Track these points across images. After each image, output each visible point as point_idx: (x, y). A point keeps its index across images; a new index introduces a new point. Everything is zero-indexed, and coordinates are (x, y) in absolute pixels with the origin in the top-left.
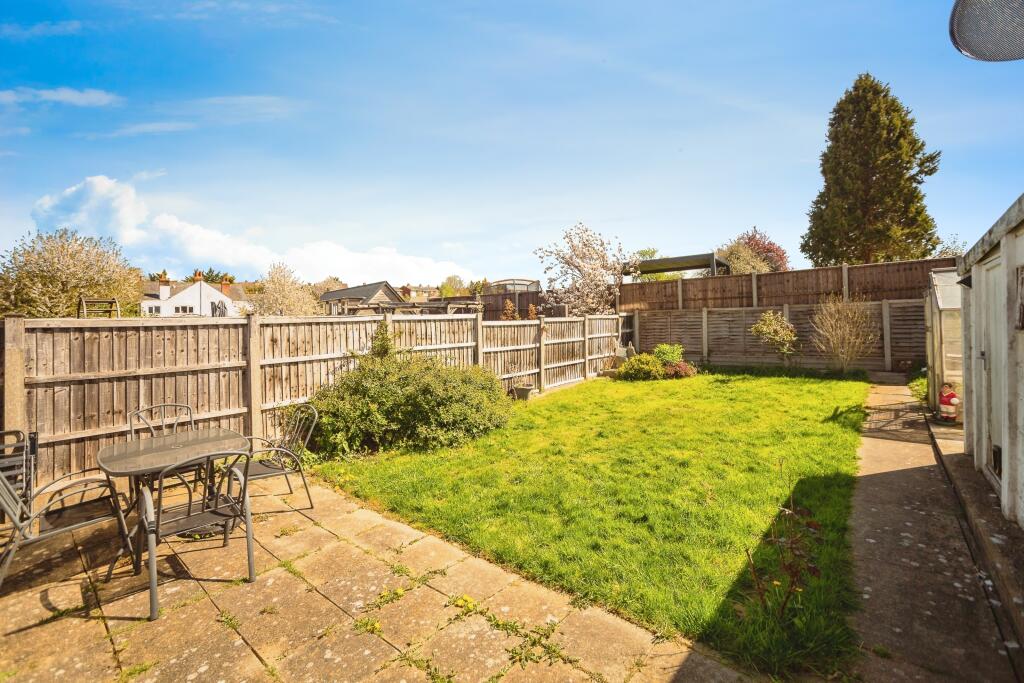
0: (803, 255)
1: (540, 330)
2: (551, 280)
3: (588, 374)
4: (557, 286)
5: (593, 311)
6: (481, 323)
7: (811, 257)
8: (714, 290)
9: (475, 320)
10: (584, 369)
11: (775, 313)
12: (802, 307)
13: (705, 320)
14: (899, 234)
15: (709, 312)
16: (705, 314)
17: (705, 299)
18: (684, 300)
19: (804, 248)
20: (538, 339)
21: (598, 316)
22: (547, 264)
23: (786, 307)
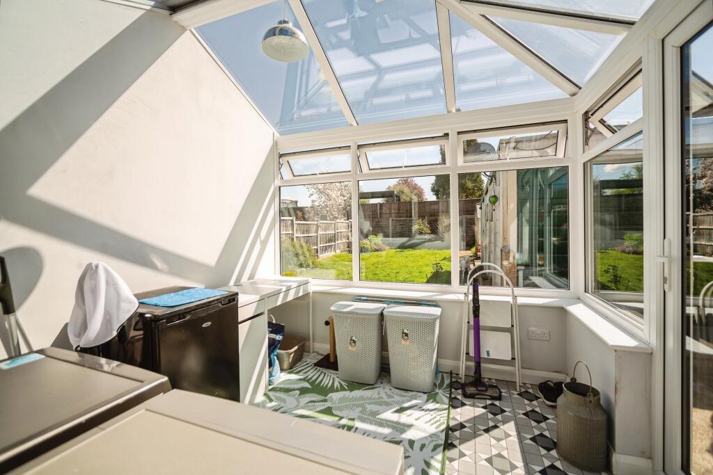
0: (432, 193)
1: (318, 227)
2: (313, 201)
3: (337, 251)
4: (316, 204)
5: (336, 218)
6: (295, 222)
7: (436, 194)
8: (395, 209)
9: (292, 221)
10: (335, 248)
11: (422, 220)
12: (433, 218)
13: (391, 224)
14: (471, 185)
15: (393, 220)
16: (390, 221)
17: (390, 213)
18: (381, 213)
19: (433, 190)
20: (317, 232)
21: (338, 221)
22: (311, 192)
23: (426, 217)
